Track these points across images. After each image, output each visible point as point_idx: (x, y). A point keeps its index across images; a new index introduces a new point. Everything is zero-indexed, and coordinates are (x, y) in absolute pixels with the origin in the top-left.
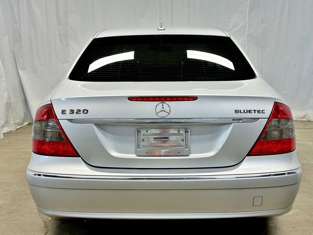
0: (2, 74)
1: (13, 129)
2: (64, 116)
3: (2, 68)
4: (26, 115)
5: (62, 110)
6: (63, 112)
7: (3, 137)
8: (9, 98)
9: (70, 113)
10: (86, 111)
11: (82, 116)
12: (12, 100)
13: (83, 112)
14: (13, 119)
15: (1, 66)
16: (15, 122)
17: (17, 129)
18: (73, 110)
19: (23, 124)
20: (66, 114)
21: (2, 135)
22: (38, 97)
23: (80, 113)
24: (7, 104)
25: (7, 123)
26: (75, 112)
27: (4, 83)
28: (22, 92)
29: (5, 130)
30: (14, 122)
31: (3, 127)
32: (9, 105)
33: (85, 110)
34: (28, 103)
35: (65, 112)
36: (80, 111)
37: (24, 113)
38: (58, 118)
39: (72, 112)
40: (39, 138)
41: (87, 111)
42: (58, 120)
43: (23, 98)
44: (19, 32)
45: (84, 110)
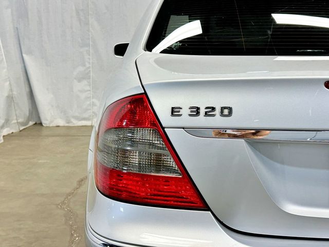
0: (3, 59)
1: (15, 130)
2: (176, 121)
3: (2, 50)
4: (31, 113)
5: (173, 108)
6: (174, 111)
7: (2, 141)
8: (11, 90)
9: (190, 115)
10: (227, 111)
11: (218, 121)
12: (15, 93)
13: (222, 112)
14: (15, 118)
15: (2, 47)
16: (19, 121)
17: (20, 131)
18: (198, 108)
19: (27, 124)
20: (180, 115)
21: (2, 138)
22: (48, 89)
23: (214, 115)
24: (8, 97)
25: (7, 122)
26: (202, 111)
27: (5, 70)
28: (27, 83)
29: (6, 131)
30: (16, 121)
31: (3, 127)
32: (10, 99)
33: (225, 108)
34: (35, 97)
35: (179, 112)
36: (213, 109)
37: (29, 109)
38: (164, 125)
39: (196, 111)
40: (111, 163)
41: (230, 109)
42: (163, 128)
43: (28, 90)
44: (26, 4)
45: (223, 109)
